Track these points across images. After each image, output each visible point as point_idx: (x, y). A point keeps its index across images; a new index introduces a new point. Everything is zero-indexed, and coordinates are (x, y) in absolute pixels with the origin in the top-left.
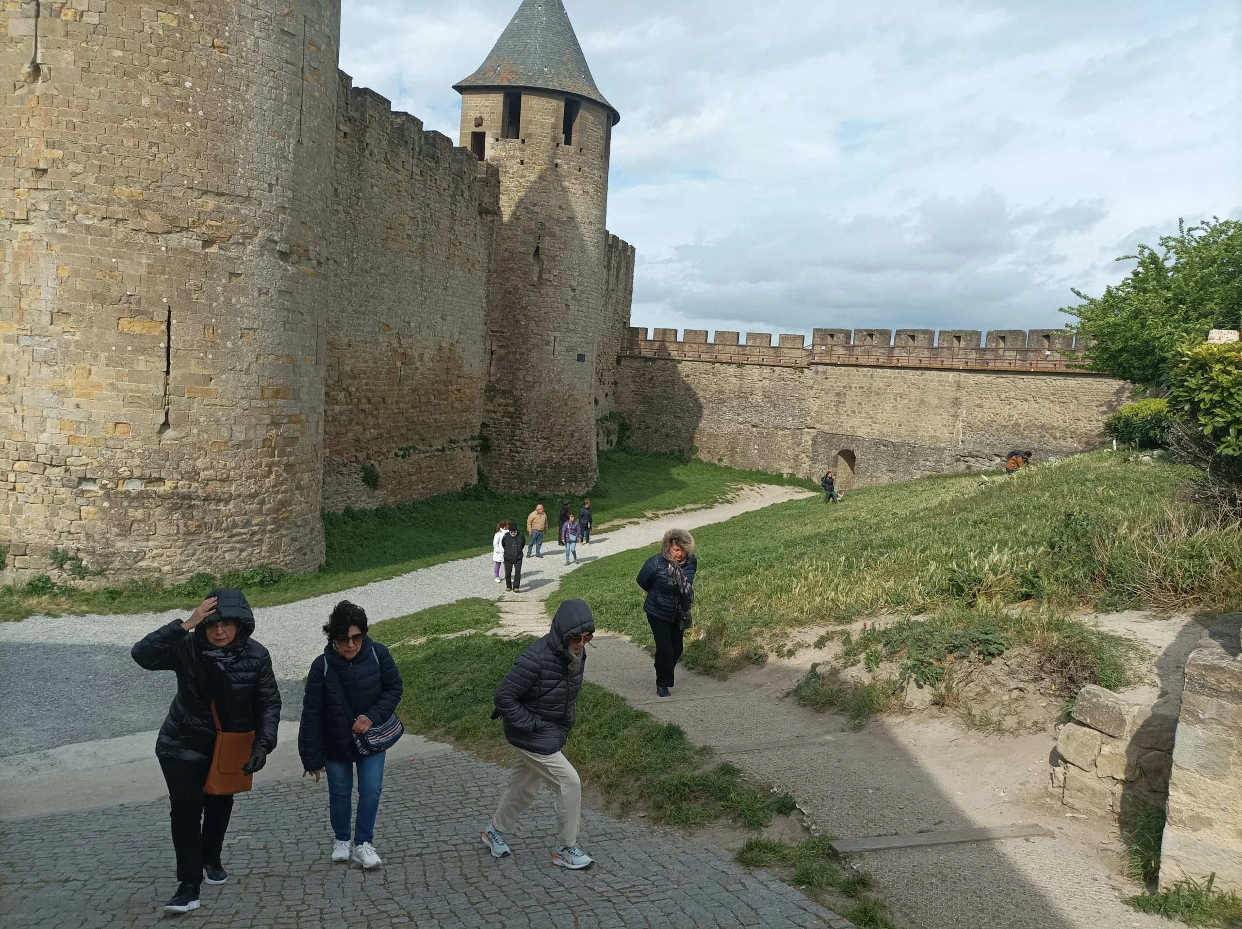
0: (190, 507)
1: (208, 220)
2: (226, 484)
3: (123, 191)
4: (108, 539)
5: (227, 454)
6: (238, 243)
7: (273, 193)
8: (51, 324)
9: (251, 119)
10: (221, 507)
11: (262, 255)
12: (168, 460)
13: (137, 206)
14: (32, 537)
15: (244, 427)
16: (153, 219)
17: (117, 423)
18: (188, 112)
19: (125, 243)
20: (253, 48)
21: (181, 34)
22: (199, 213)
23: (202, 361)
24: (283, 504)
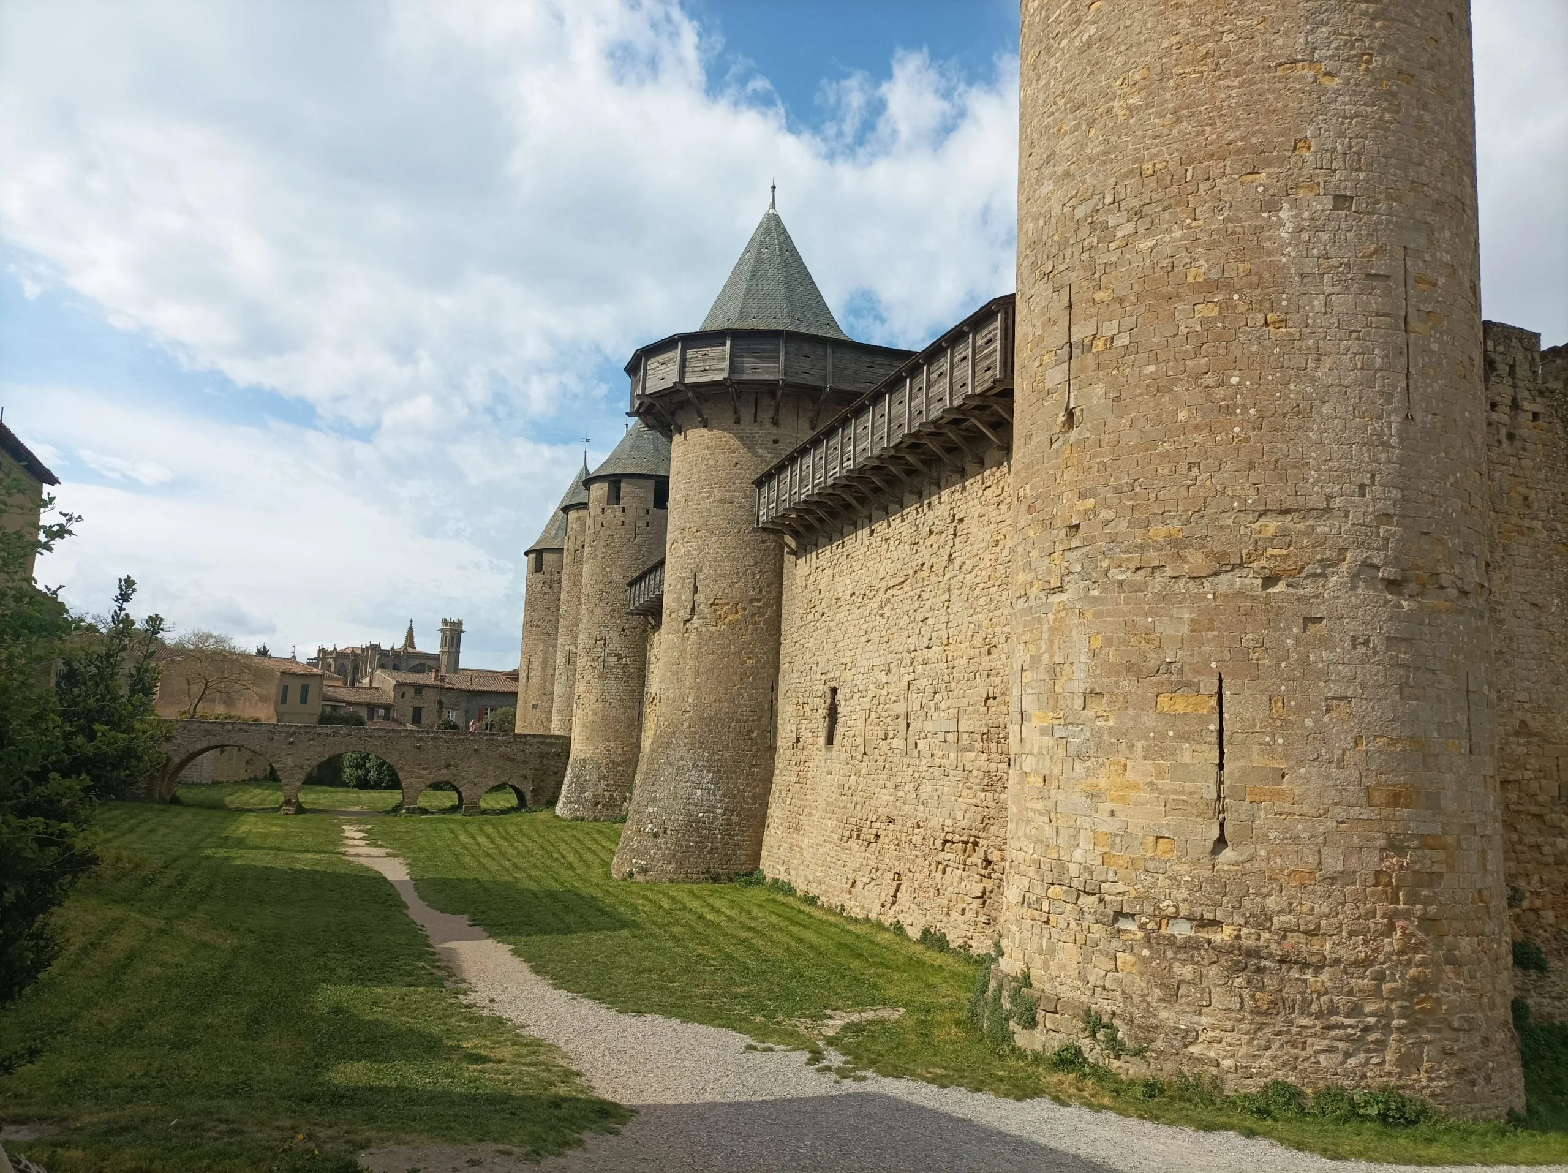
0: (1260, 970)
1: (1269, 549)
2: (1315, 940)
3: (1160, 531)
4: (1149, 1004)
5: (1314, 892)
6: (1315, 575)
7: (1368, 497)
8: (1084, 708)
9: (1325, 402)
10: (1309, 975)
11: (1354, 588)
12: (1225, 894)
13: (1176, 547)
14: (1064, 988)
15: (1340, 850)
16: (1196, 559)
17: (1158, 838)
18: (1236, 415)
19: (1163, 596)
20: (1323, 310)
21: (1224, 322)
22: (1256, 542)
23: (1268, 749)
24: (1419, 984)
